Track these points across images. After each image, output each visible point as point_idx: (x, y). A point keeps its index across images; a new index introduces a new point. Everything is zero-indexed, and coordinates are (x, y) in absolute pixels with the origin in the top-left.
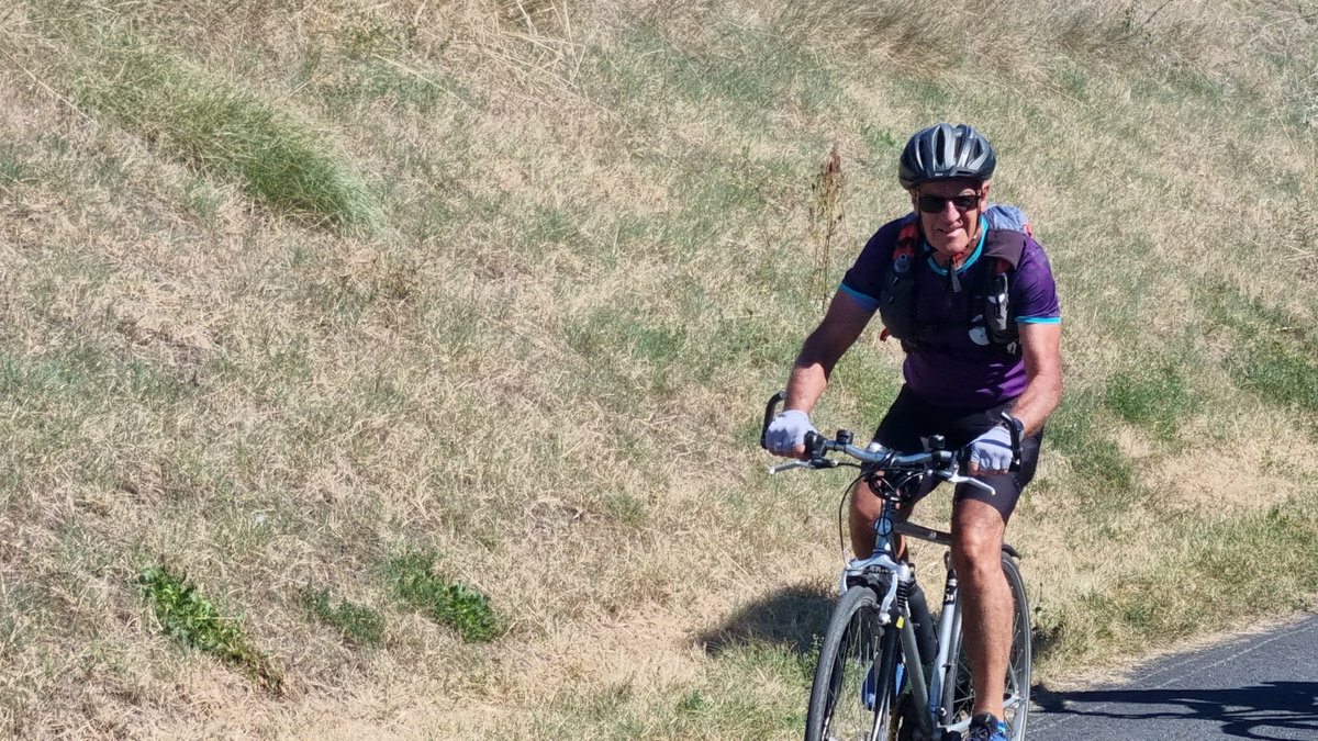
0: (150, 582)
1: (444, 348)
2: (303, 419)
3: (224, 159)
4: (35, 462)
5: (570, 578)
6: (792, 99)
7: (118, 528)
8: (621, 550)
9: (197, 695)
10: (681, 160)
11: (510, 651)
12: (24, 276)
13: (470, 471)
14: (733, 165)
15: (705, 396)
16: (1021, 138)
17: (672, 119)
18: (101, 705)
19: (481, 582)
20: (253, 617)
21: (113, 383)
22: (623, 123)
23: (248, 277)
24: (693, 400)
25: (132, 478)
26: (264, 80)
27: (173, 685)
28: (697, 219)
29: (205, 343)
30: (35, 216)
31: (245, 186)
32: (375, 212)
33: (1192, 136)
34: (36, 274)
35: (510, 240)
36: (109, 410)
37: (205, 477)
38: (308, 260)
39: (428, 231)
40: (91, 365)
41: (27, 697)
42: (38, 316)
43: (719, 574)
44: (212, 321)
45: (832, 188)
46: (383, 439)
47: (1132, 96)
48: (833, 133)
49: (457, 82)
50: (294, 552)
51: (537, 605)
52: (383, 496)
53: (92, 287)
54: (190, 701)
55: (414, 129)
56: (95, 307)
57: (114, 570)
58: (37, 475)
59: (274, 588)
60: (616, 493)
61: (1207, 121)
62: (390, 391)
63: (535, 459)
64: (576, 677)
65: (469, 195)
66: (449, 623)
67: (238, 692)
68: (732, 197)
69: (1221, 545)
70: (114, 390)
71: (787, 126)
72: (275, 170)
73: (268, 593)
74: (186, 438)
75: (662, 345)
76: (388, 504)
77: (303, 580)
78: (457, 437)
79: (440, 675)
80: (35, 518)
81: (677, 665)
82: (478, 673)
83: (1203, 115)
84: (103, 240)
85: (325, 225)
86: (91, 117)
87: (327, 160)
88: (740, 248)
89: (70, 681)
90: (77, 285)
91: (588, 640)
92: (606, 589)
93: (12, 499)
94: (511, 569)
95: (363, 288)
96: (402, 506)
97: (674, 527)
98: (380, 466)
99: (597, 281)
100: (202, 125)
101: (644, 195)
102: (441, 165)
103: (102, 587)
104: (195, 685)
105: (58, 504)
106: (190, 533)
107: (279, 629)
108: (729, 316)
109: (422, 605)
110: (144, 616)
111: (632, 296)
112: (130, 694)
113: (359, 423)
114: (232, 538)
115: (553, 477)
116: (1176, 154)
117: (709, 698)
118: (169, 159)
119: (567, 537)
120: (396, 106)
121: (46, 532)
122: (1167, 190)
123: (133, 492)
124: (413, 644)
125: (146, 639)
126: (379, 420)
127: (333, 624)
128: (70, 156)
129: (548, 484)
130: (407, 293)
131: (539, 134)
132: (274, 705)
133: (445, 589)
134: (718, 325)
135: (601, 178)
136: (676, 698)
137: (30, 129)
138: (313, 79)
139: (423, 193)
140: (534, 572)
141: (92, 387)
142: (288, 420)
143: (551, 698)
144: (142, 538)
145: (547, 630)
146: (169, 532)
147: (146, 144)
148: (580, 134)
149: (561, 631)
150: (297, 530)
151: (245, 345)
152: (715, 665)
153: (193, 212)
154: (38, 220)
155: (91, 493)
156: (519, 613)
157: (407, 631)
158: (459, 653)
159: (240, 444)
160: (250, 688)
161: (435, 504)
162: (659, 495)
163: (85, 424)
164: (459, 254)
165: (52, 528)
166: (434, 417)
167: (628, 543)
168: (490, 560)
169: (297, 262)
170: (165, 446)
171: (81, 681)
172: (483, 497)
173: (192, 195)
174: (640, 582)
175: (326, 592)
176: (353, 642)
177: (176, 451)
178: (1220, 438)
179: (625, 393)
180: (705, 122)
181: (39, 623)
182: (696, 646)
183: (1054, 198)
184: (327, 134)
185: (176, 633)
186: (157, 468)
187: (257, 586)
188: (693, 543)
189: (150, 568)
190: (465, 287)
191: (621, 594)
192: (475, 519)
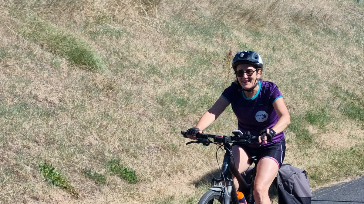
0: (42, 167)
1: (122, 103)
2: (84, 123)
3: (62, 51)
4: (10, 134)
5: (158, 166)
6: (219, 35)
7: (33, 153)
8: (172, 159)
9: (55, 198)
10: (188, 52)
11: (141, 186)
12: (7, 83)
13: (130, 137)
14: (203, 53)
15: (195, 117)
16: (282, 46)
17: (186, 41)
18: (28, 201)
19: (133, 167)
20: (70, 177)
21: (32, 113)
22: (172, 42)
23: (69, 84)
24: (191, 118)
25: (37, 138)
26: (73, 30)
27: (48, 195)
28: (193, 68)
29: (57, 102)
30: (10, 67)
31: (68, 59)
32: (104, 66)
33: (329, 46)
34: (10, 83)
35: (141, 74)
36: (31, 120)
37: (57, 138)
38: (85, 79)
39: (118, 71)
40: (26, 108)
41: (8, 198)
42: (11, 94)
43: (198, 165)
44: (59, 96)
45: (230, 60)
46: (106, 128)
47: (313, 35)
48: (230, 45)
49: (126, 30)
50: (81, 159)
51: (149, 174)
52: (106, 144)
53: (26, 86)
54: (53, 200)
55: (115, 43)
56: (27, 92)
57: (32, 164)
58: (11, 138)
59: (76, 169)
60: (170, 143)
61: (333, 42)
62: (108, 115)
63: (148, 134)
64: (159, 193)
65: (130, 61)
66: (124, 179)
67: (66, 197)
68: (202, 62)
69: (337, 158)
70: (32, 114)
71: (217, 43)
72: (76, 54)
73: (74, 170)
74: (52, 128)
75: (183, 103)
76: (107, 146)
77: (84, 167)
78: (126, 128)
79: (122, 193)
80: (10, 150)
81: (187, 190)
82: (132, 192)
83: (332, 40)
84: (29, 73)
85: (90, 69)
86: (26, 40)
87: (91, 52)
88: (204, 76)
89: (20, 194)
90: (22, 86)
91: (162, 183)
92: (167, 169)
93: (4, 144)
94: (141, 164)
95: (100, 87)
96: (111, 146)
97: (186, 152)
98: (105, 135)
99: (165, 85)
100: (56, 42)
101: (178, 61)
102: (122, 53)
103: (29, 168)
104: (54, 195)
105: (16, 146)
106: (53, 154)
107: (78, 180)
108: (201, 95)
109: (117, 174)
110: (40, 176)
111: (175, 89)
112: (36, 198)
113: (99, 124)
114: (64, 155)
115: (153, 138)
116: (325, 51)
117: (196, 199)
118: (47, 51)
119: (157, 155)
120: (110, 37)
121: (13, 153)
122: (322, 61)
123: (37, 142)
124: (114, 184)
125: (41, 183)
126: (105, 123)
127: (92, 179)
128: (20, 50)
129: (152, 140)
130: (113, 88)
131: (149, 45)
132: (76, 201)
133: (123, 169)
134: (198, 97)
135: (166, 57)
136: (187, 199)
137: (9, 43)
138: (87, 29)
139: (117, 61)
140: (148, 164)
141: (26, 113)
142: (80, 123)
143: (152, 199)
144: (40, 155)
145: (151, 180)
146: (47, 153)
147: (41, 47)
148: (160, 45)
149: (155, 181)
150: (82, 153)
151: (68, 102)
152: (197, 190)
153: (54, 66)
154: (11, 68)
155: (25, 143)
156: (143, 176)
157: (113, 181)
158: (127, 187)
159: (66, 129)
160: (69, 196)
161: (120, 146)
162: (182, 144)
163: (24, 124)
164: (127, 77)
165: (15, 152)
166: (120, 122)
167: (173, 157)
168: (136, 161)
169: (82, 80)
170: (46, 130)
171: (23, 194)
172: (133, 144)
173: (53, 61)
174: (177, 167)
175: (90, 170)
176: (98, 184)
177: (49, 131)
178: (337, 128)
179: (173, 116)
180: (195, 41)
181: (11, 178)
182: (192, 185)
183: (291, 62)
184: (91, 44)
185: (49, 181)
186: (44, 136)
187: (71, 168)
188: (191, 157)
189: (42, 163)
190: (129, 87)
191: (172, 171)
192: (132, 150)
